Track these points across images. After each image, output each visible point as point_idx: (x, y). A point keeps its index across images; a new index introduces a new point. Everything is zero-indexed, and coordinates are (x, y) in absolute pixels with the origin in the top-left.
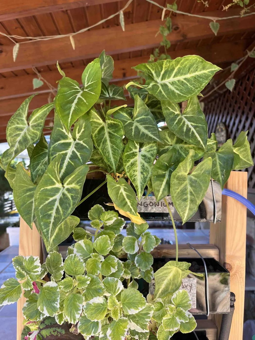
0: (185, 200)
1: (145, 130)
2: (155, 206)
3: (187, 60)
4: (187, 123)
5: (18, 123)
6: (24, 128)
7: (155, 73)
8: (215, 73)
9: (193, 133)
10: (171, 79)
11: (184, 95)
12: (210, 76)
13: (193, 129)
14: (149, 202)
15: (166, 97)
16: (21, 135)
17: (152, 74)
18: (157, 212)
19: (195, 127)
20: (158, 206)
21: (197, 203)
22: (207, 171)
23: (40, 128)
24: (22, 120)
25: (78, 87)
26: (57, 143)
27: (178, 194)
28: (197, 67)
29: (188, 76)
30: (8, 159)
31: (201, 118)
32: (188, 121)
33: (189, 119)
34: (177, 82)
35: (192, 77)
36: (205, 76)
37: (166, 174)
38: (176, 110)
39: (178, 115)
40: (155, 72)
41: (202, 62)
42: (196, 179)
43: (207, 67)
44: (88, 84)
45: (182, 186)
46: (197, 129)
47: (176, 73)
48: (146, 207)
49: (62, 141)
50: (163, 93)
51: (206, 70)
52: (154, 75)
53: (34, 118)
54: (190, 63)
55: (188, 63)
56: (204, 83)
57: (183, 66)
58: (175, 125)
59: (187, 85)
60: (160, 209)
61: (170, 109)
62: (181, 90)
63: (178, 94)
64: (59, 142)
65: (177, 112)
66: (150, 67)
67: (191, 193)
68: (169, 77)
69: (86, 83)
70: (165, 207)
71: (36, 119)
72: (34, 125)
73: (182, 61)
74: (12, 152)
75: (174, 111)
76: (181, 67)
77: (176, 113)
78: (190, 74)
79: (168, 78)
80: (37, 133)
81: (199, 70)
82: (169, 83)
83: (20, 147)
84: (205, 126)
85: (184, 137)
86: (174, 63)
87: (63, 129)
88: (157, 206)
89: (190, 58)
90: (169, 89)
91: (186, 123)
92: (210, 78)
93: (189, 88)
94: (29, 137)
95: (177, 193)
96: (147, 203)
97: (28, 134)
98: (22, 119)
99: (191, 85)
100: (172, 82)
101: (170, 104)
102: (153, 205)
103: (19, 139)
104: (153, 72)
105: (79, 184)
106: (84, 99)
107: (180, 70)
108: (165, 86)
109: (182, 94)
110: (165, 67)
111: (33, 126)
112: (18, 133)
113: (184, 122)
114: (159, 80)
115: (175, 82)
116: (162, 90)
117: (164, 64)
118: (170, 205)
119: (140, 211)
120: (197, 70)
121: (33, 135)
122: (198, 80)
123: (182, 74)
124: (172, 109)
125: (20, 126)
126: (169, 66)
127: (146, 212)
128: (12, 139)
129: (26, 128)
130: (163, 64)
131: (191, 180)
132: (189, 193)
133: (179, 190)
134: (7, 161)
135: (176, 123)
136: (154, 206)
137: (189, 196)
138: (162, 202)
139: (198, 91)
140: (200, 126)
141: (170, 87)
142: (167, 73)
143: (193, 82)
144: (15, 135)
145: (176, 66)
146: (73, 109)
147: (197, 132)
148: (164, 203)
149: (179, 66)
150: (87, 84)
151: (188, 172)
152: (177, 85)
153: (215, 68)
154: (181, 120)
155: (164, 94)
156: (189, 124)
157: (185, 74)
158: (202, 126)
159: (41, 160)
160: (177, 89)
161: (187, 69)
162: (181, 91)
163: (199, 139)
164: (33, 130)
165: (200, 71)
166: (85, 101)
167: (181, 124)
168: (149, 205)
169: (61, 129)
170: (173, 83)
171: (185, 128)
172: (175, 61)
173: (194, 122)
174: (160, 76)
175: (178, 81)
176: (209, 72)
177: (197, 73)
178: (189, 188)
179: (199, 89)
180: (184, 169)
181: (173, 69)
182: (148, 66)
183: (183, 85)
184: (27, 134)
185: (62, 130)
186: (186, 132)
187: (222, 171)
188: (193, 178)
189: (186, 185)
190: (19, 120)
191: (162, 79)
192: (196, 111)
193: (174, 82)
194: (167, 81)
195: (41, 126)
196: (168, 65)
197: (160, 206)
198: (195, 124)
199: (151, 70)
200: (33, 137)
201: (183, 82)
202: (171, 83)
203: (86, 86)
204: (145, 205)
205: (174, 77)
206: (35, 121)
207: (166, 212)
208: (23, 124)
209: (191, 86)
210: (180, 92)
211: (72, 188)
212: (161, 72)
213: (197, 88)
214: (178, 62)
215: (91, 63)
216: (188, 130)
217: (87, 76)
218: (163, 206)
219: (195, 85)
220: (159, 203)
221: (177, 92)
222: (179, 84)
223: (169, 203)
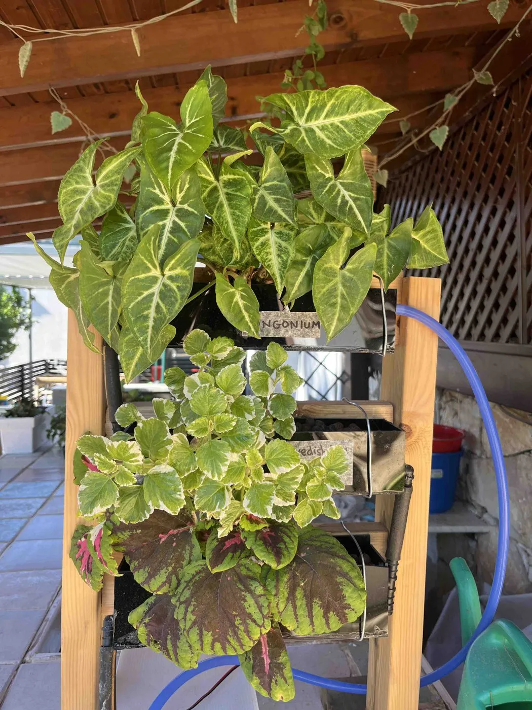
0: (334, 305)
2: (292, 328)
3: (345, 92)
4: (344, 192)
5: (77, 183)
6: (88, 189)
8: (386, 115)
9: (351, 208)
10: (321, 121)
11: (339, 148)
12: (380, 119)
13: (351, 202)
14: (282, 321)
15: (312, 149)
16: (84, 201)
17: (292, 112)
19: (355, 200)
20: (297, 327)
21: (351, 312)
22: (369, 264)
23: (116, 188)
24: (84, 177)
25: (174, 128)
26: (148, 211)
27: (323, 295)
28: (360, 105)
29: (347, 118)
30: (63, 239)
31: (365, 187)
32: (345, 189)
33: (347, 187)
34: (330, 126)
35: (353, 119)
36: (372, 120)
37: (308, 262)
38: (328, 171)
39: (330, 179)
40: (297, 109)
41: (368, 97)
42: (351, 276)
43: (375, 106)
44: (192, 122)
45: (330, 284)
46: (358, 203)
47: (328, 111)
48: (277, 328)
49: (156, 208)
50: (307, 142)
51: (374, 109)
52: (295, 113)
53: (104, 173)
54: (350, 98)
55: (347, 97)
56: (369, 129)
57: (340, 101)
58: (325, 195)
59: (344, 132)
60: (299, 332)
61: (318, 168)
62: (335, 139)
63: (330, 145)
64: (151, 209)
65: (330, 175)
66: (289, 99)
67: (343, 296)
68: (318, 117)
69: (187, 121)
70: (306, 329)
71: (108, 174)
72: (106, 184)
73: (338, 94)
74: (70, 229)
75: (323, 173)
76: (336, 103)
77: (327, 176)
78: (349, 114)
79: (316, 120)
80: (110, 196)
81: (363, 108)
82: (318, 127)
83: (83, 219)
84: (369, 198)
85: (338, 213)
86: (326, 95)
87: (155, 189)
89: (350, 90)
90: (316, 137)
91: (341, 193)
92: (379, 123)
93: (346, 137)
94: (97, 204)
95: (322, 293)
96: (278, 323)
97: (95, 198)
98: (84, 175)
99: (350, 133)
100: (322, 126)
101: (318, 162)
102: (288, 325)
103: (80, 206)
104: (294, 109)
105: (188, 268)
106: (188, 145)
107: (335, 108)
108: (310, 131)
109: (335, 146)
110: (313, 102)
111: (102, 186)
112: (78, 198)
113: (339, 191)
114: (302, 122)
115: (327, 126)
116: (306, 138)
117: (311, 97)
118: (315, 326)
119: (267, 335)
120: (359, 109)
121: (103, 200)
122: (360, 124)
123: (337, 115)
124: (322, 169)
125: (82, 186)
126: (318, 100)
127: (277, 336)
128: (68, 208)
129: (91, 189)
130: (308, 96)
131: (344, 276)
132: (339, 295)
133: (325, 290)
134: (62, 243)
135: (326, 192)
136: (290, 326)
137: (339, 300)
138: (302, 322)
139: (361, 142)
140: (363, 198)
141: (320, 134)
142: (315, 112)
143: (353, 128)
144: (73, 202)
145: (328, 102)
146: (172, 160)
147: (357, 208)
148: (305, 323)
149: (333, 101)
150: (190, 121)
151: (341, 264)
152: (330, 132)
153: (387, 107)
154: (333, 187)
155: (309, 145)
156: (346, 194)
157: (342, 114)
158: (366, 199)
159: (119, 239)
160: (329, 138)
161: (346, 107)
163: (360, 218)
164: (103, 192)
165: (365, 110)
166: (190, 148)
167: (334, 193)
168: (281, 326)
169: (152, 189)
170: (323, 128)
171: (339, 201)
172: (328, 92)
173: (354, 193)
174: (303, 115)
175: (332, 125)
176: (378, 113)
177: (361, 114)
178: (340, 288)
179: (362, 139)
180: (334, 259)
181: (324, 106)
182: (285, 98)
183: (338, 132)
184: (93, 199)
185: (154, 191)
186: (340, 206)
187: (390, 266)
188: (348, 274)
189: (336, 283)
190: (79, 176)
191: (307, 120)
192: (359, 175)
193: (325, 125)
194: (314, 124)
195: (116, 185)
196: (317, 98)
197: (299, 328)
198: (356, 196)
199: (291, 105)
200: (104, 203)
201: (338, 126)
202: (321, 128)
203: (187, 124)
204: (276, 326)
205: (325, 118)
206: (107, 177)
208: (87, 183)
209: (351, 135)
210: (334, 143)
211: (177, 275)
212: (306, 109)
213: (358, 138)
214: (331, 95)
215: (193, 88)
216: (344, 202)
217: (189, 109)
218: (304, 327)
219: (356, 132)
220: (297, 322)
221: (328, 142)
222: (332, 130)
223: (313, 322)
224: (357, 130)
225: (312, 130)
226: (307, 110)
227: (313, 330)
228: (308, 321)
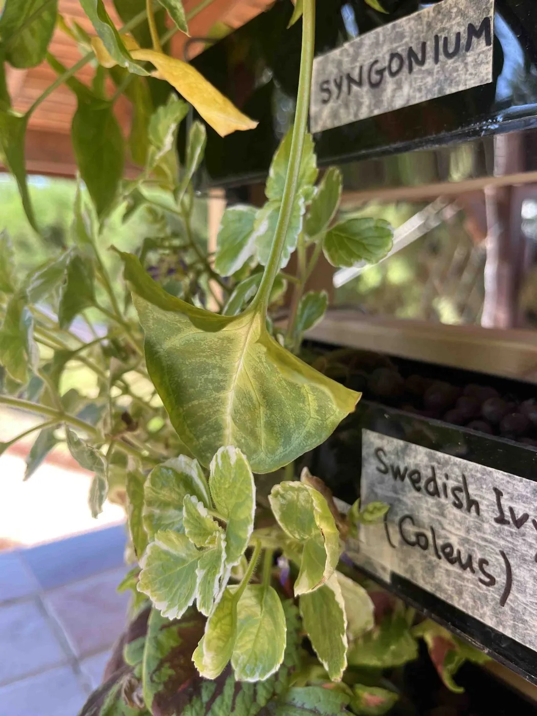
2: (410, 70)
14: (387, 57)
18: (419, 98)
20: (422, 63)
48: (377, 84)
70: (450, 61)
88: (416, 68)
96: (378, 66)
102: (401, 65)
118: (474, 39)
127: (376, 112)
136: (405, 69)
138: (437, 38)
148: (446, 39)
168: (386, 73)
197: (429, 63)
204: (375, 78)
207: (454, 90)
218: (442, 57)
220: (424, 45)
223: (471, 27)
227: (470, 57)
228: (456, 29)
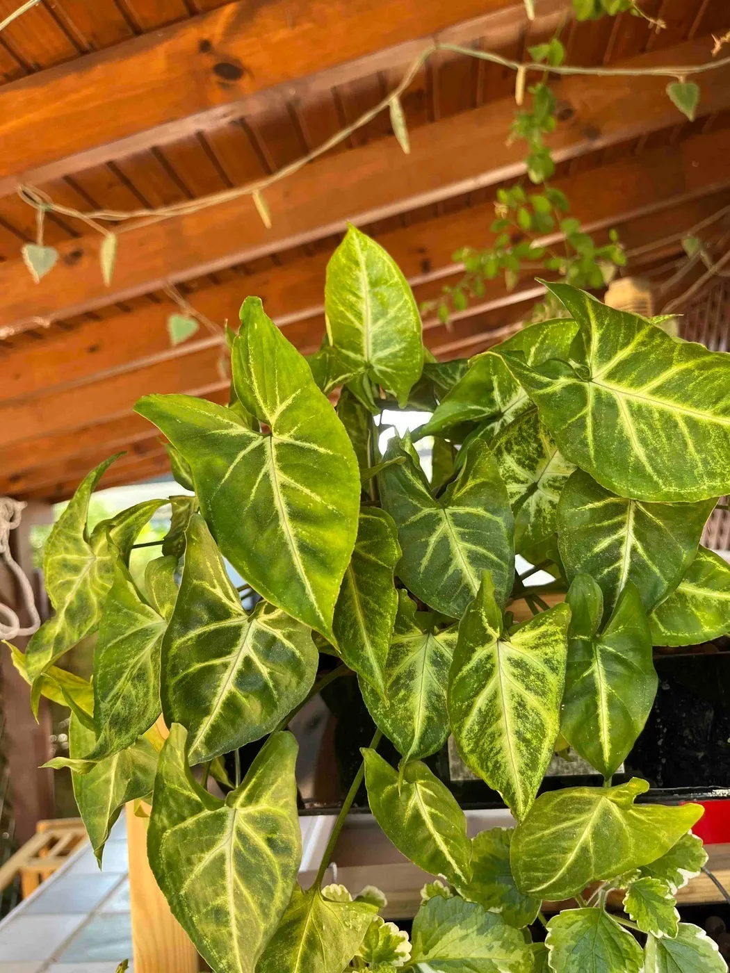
1: (468, 566)
7: (600, 340)
10: (642, 395)
11: (655, 478)
17: (589, 339)
29: (706, 417)
32: (636, 531)
34: (656, 415)
35: (718, 427)
40: (603, 339)
47: (669, 381)
50: (589, 432)
52: (595, 345)
55: (725, 374)
57: (706, 373)
59: (685, 444)
62: (655, 450)
63: (637, 457)
68: (639, 382)
76: (696, 374)
78: (715, 413)
79: (632, 385)
82: (629, 403)
90: (614, 425)
91: (622, 532)
93: (685, 460)
99: (698, 452)
100: (640, 407)
107: (688, 382)
108: (607, 405)
109: (649, 469)
110: (642, 345)
114: (599, 373)
115: (650, 412)
116: (589, 421)
117: (643, 332)
123: (685, 399)
126: (657, 346)
130: (639, 328)
139: (713, 488)
141: (626, 422)
142: (638, 367)
143: (710, 445)
145: (680, 361)
149: (690, 365)
152: (651, 427)
155: (590, 440)
157: (697, 405)
160: (643, 441)
161: (714, 393)
162: (653, 453)
170: (639, 413)
174: (609, 359)
175: (663, 414)
179: (717, 483)
181: (665, 364)
183: (669, 438)
191: (611, 376)
193: (647, 408)
194: (622, 393)
196: (657, 341)
198: (645, 557)
199: (594, 323)
201: (676, 426)
202: (635, 408)
205: (655, 391)
209: (697, 457)
210: (650, 458)
212: (621, 349)
213: (712, 475)
219: (714, 458)
221: (638, 450)
222: (658, 425)
224: (715, 454)
225: (612, 405)
226: (622, 355)
